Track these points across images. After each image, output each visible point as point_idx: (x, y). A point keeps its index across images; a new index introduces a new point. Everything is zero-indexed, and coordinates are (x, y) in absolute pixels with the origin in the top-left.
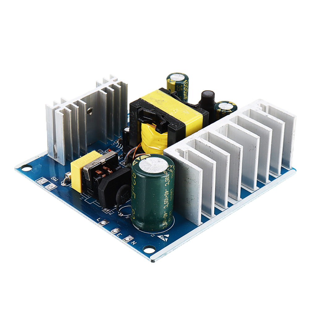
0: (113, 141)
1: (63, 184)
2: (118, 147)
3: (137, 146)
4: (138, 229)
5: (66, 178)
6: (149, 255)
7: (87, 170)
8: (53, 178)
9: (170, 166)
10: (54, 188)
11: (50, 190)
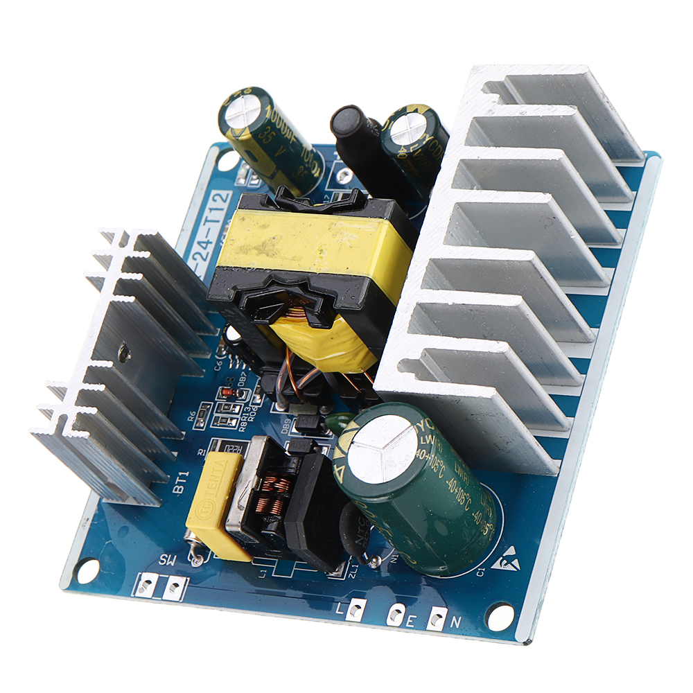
0: (212, 357)
1: (197, 563)
2: (234, 365)
3: (284, 358)
4: (439, 577)
5: (193, 545)
6: (508, 634)
7: (239, 529)
8: (162, 562)
9: (418, 427)
10: (185, 585)
11: (180, 599)
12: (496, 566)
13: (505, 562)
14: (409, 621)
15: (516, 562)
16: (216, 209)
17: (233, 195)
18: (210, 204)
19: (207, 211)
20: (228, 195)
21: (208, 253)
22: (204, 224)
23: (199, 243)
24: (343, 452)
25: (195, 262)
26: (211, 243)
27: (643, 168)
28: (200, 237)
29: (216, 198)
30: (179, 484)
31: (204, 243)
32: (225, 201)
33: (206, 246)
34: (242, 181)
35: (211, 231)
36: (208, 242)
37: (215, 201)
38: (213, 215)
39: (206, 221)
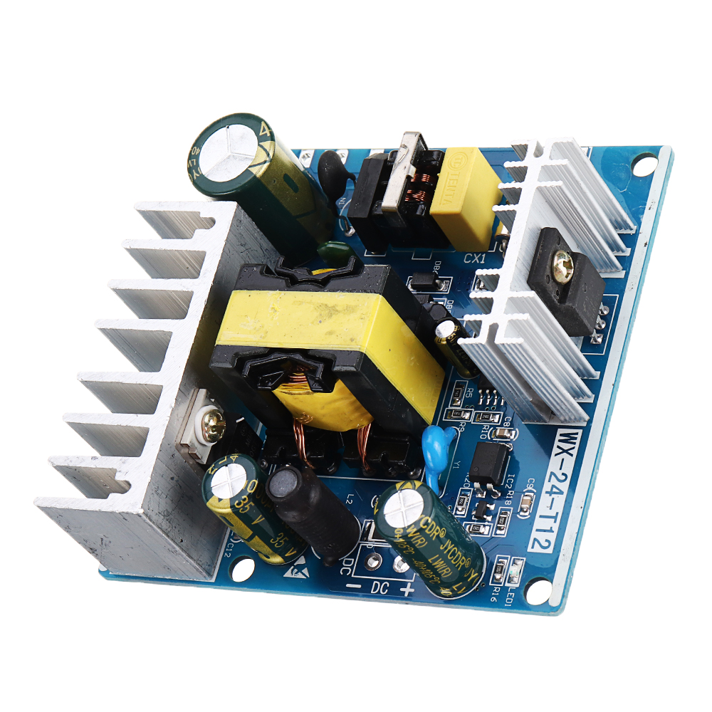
16: (545, 531)
17: (527, 547)
18: (552, 537)
19: (556, 529)
20: (533, 547)
21: (549, 481)
22: (557, 513)
23: (561, 493)
25: (563, 471)
26: (547, 492)
28: (560, 501)
29: (547, 544)
31: (555, 493)
32: (535, 539)
33: (552, 489)
35: (549, 505)
36: (550, 493)
37: (546, 541)
38: (548, 524)
39: (555, 518)
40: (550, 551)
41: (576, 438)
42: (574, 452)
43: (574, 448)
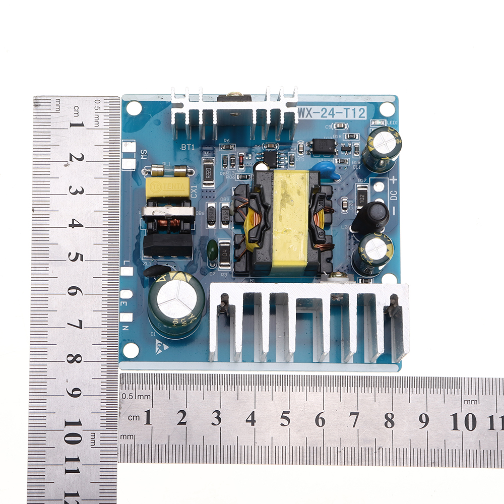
8: (143, 152)
9: (191, 315)
10: (131, 169)
11: (123, 169)
12: (157, 341)
13: (160, 346)
14: (124, 302)
15: (160, 351)
16: (355, 113)
17: (364, 121)
18: (357, 108)
19: (352, 107)
20: (364, 117)
21: (326, 117)
22: (344, 109)
23: (333, 109)
24: (173, 277)
25: (320, 111)
26: (333, 117)
27: (391, 363)
28: (337, 109)
29: (362, 110)
30: (187, 147)
31: (333, 113)
32: (360, 117)
33: (331, 115)
34: (373, 123)
35: (340, 114)
36: (333, 115)
37: (360, 111)
38: (350, 112)
39: (347, 109)
40: (365, 108)
41: (301, 108)
42: (309, 107)
43: (307, 108)
